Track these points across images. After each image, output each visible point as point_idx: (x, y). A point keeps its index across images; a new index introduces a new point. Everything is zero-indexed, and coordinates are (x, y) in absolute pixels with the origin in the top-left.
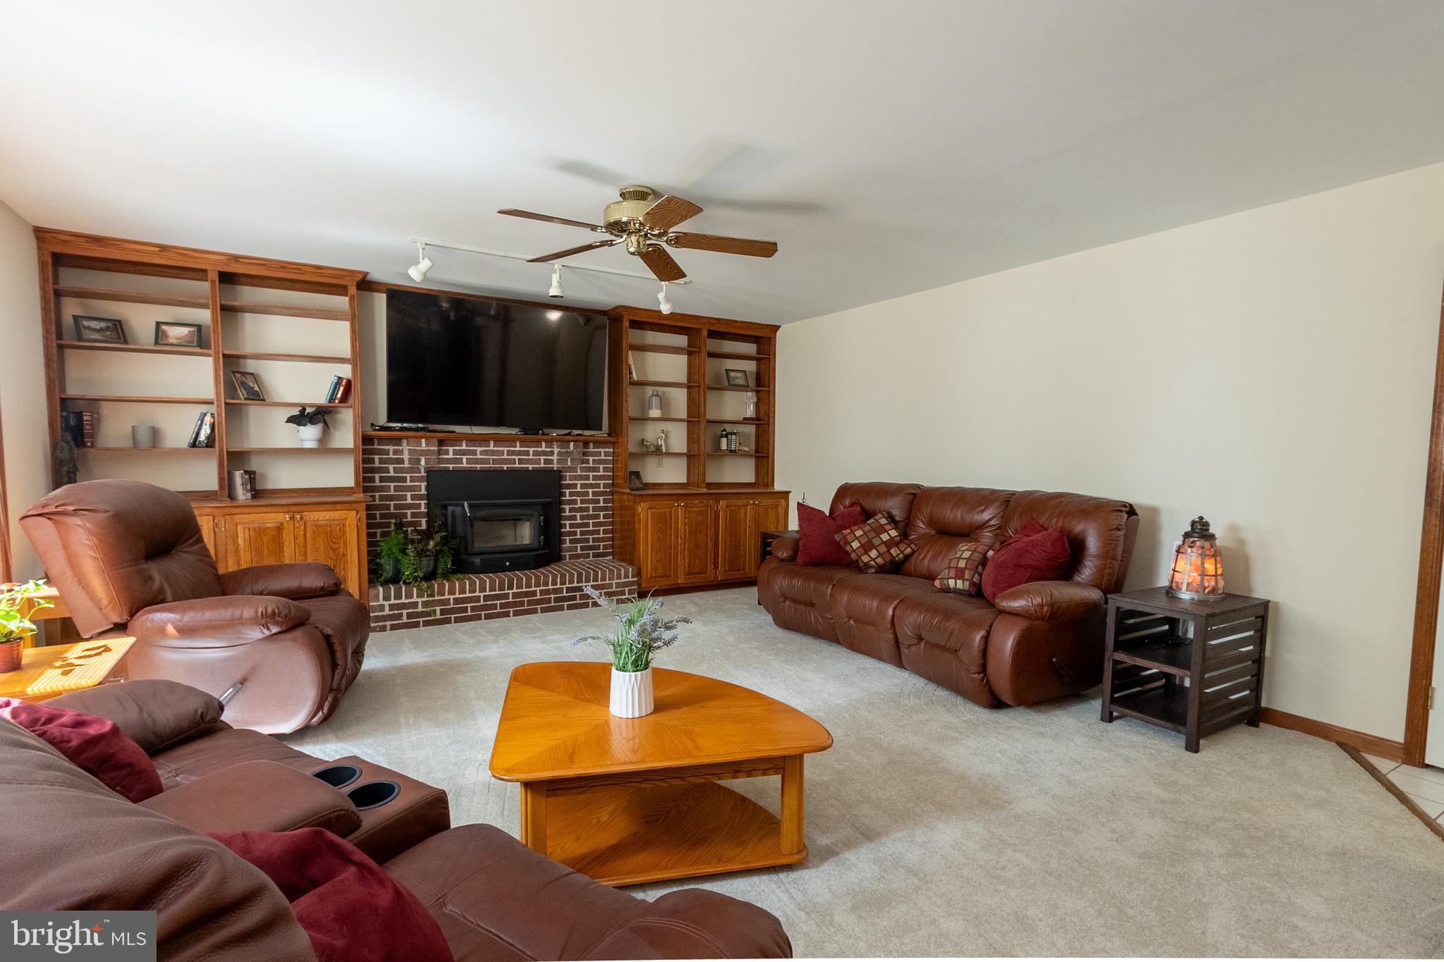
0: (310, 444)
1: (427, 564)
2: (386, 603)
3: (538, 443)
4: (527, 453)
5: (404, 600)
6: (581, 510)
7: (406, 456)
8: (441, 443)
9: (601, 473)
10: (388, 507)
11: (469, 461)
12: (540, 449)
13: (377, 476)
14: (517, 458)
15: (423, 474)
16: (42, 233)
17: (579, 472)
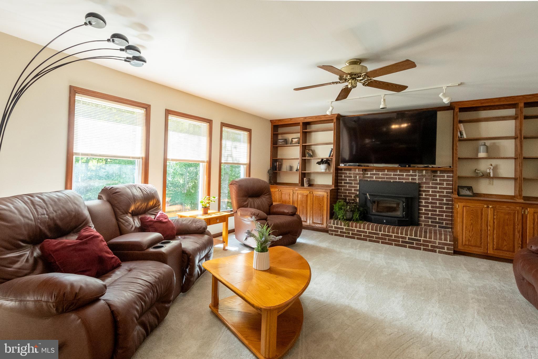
0: (323, 171)
1: (349, 215)
2: (334, 226)
3: (409, 171)
4: (403, 175)
5: (339, 226)
6: (431, 203)
7: (352, 175)
8: (366, 170)
9: (445, 186)
10: (346, 193)
11: (376, 178)
12: (409, 174)
13: (343, 182)
14: (397, 177)
15: (358, 182)
16: (271, 121)
17: (431, 185)
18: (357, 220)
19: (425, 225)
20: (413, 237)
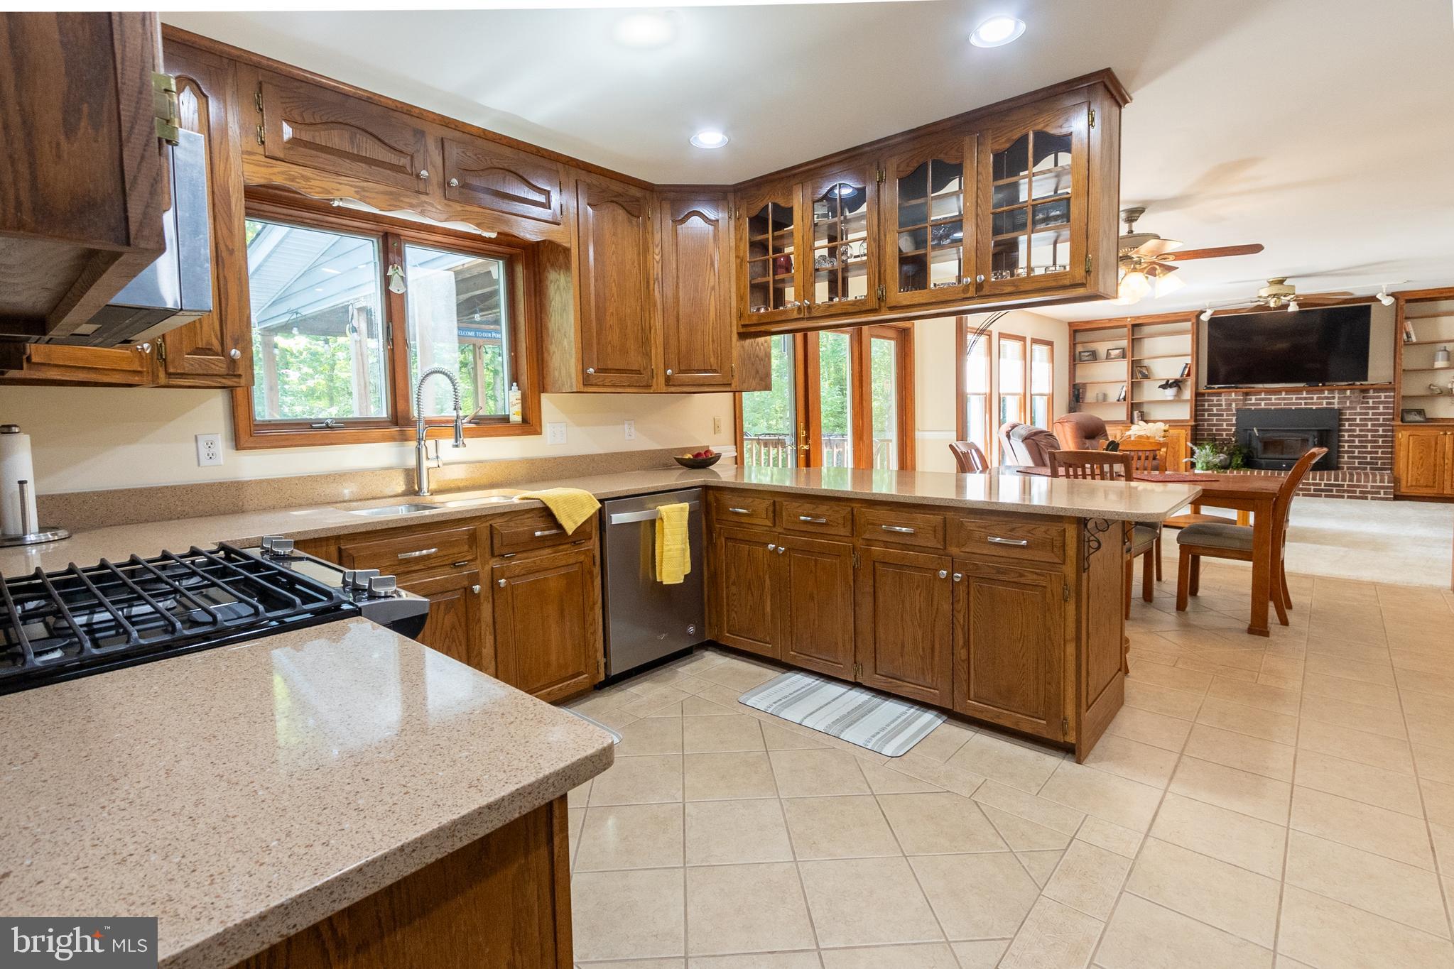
0: (1170, 398)
3: (1322, 392)
4: (1312, 398)
7: (1223, 403)
8: (1247, 394)
9: (1381, 411)
10: (1212, 430)
11: (1266, 404)
12: (1323, 396)
13: (1206, 413)
14: (1303, 402)
15: (1234, 412)
16: (1070, 324)
17: (1358, 410)
18: (1238, 467)
19: (1348, 468)
20: (1332, 482)
